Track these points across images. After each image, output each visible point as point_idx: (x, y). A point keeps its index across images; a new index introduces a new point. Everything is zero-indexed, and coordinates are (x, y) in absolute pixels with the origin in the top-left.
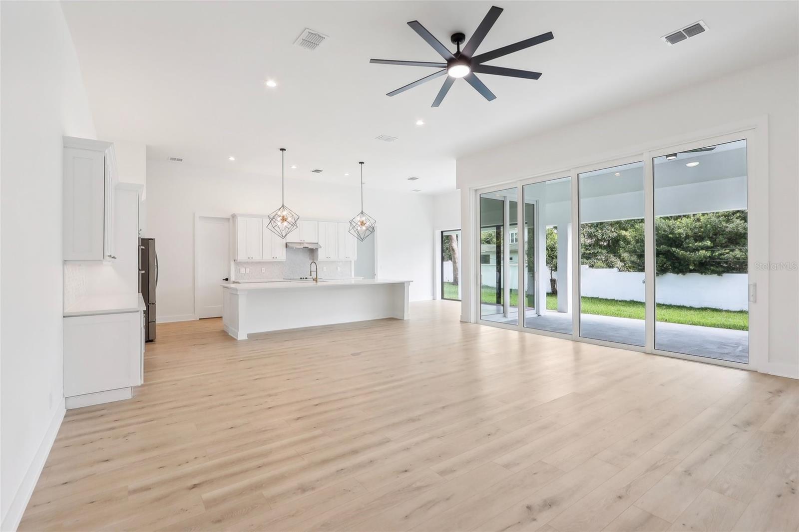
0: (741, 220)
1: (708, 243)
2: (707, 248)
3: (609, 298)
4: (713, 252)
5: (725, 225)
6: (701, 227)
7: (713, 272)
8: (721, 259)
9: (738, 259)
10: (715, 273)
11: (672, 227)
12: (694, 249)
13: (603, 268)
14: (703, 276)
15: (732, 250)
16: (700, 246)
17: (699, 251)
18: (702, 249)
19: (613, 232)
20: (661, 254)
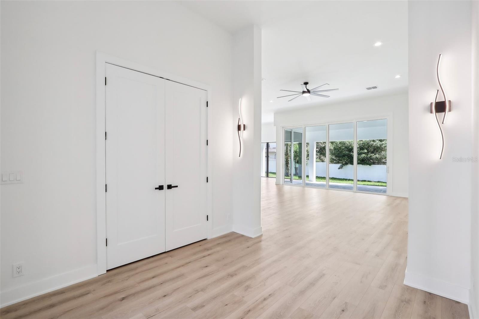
0: (379, 141)
1: (366, 151)
2: (365, 153)
3: (322, 177)
4: (367, 155)
5: (372, 143)
6: (363, 144)
7: (368, 164)
8: (370, 158)
9: (377, 158)
10: (368, 165)
11: (351, 143)
12: (360, 154)
13: (319, 162)
14: (363, 166)
15: (375, 154)
16: (362, 152)
17: (362, 154)
18: (363, 154)
19: (323, 144)
20: (346, 156)
